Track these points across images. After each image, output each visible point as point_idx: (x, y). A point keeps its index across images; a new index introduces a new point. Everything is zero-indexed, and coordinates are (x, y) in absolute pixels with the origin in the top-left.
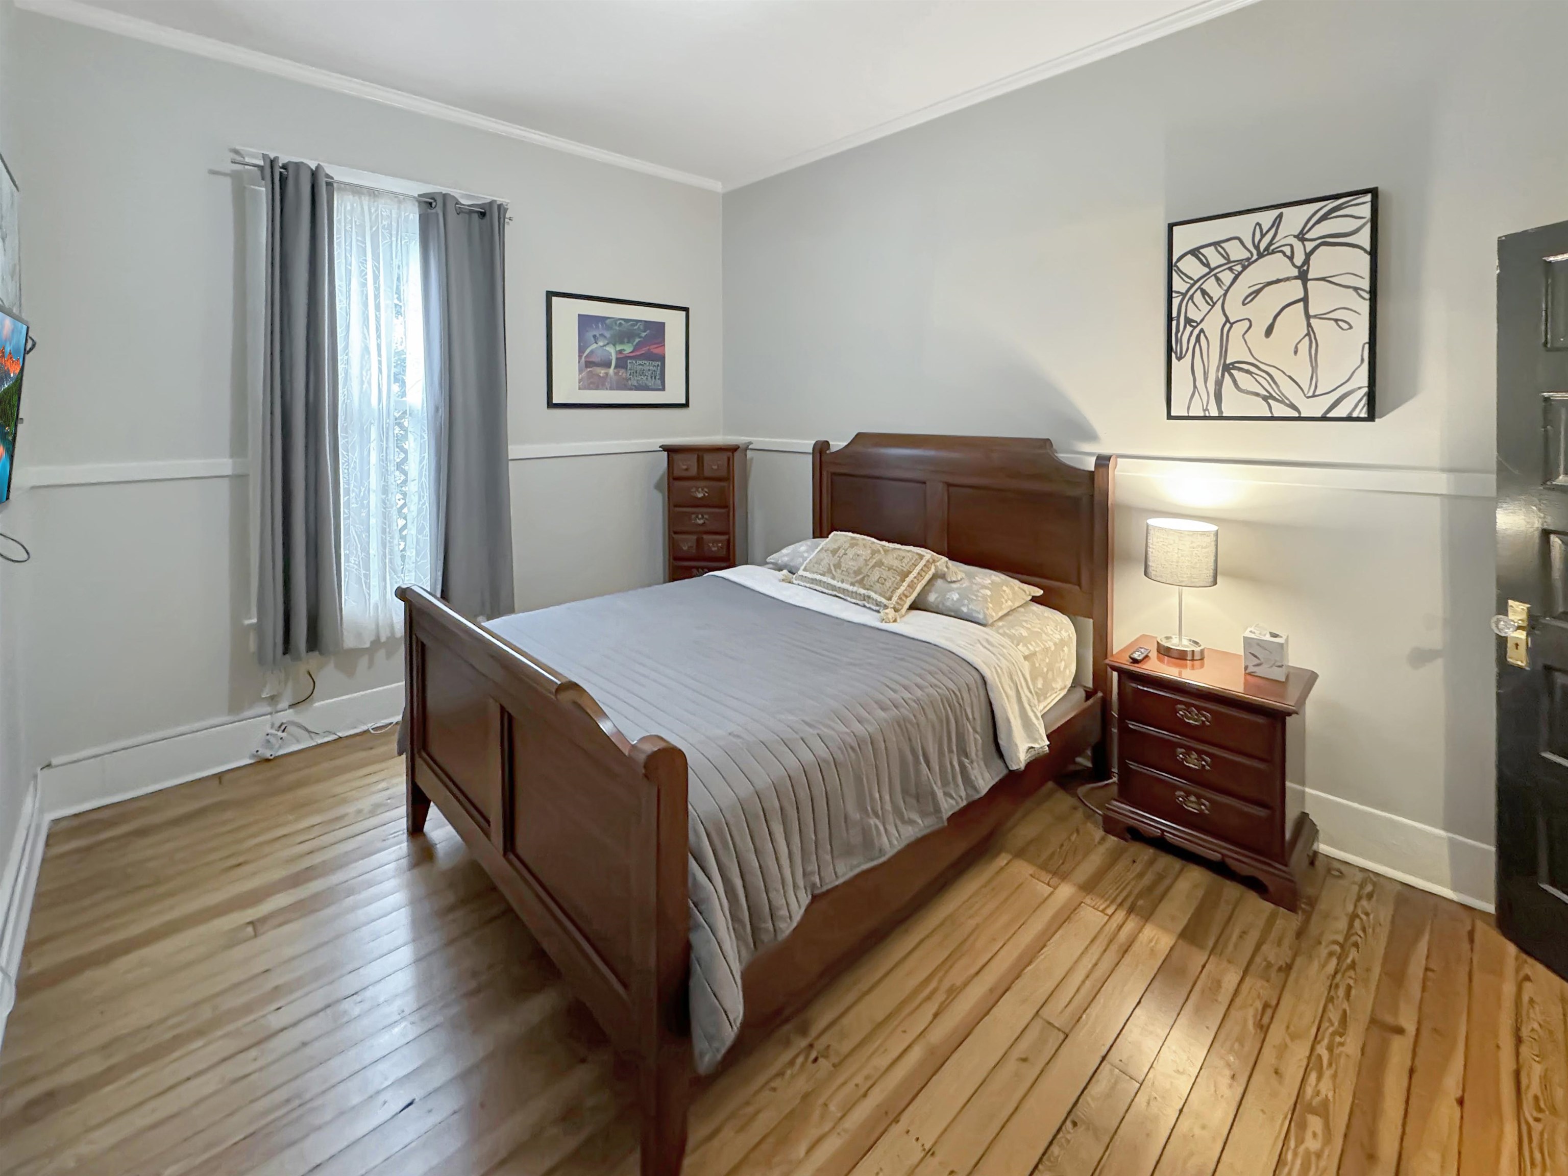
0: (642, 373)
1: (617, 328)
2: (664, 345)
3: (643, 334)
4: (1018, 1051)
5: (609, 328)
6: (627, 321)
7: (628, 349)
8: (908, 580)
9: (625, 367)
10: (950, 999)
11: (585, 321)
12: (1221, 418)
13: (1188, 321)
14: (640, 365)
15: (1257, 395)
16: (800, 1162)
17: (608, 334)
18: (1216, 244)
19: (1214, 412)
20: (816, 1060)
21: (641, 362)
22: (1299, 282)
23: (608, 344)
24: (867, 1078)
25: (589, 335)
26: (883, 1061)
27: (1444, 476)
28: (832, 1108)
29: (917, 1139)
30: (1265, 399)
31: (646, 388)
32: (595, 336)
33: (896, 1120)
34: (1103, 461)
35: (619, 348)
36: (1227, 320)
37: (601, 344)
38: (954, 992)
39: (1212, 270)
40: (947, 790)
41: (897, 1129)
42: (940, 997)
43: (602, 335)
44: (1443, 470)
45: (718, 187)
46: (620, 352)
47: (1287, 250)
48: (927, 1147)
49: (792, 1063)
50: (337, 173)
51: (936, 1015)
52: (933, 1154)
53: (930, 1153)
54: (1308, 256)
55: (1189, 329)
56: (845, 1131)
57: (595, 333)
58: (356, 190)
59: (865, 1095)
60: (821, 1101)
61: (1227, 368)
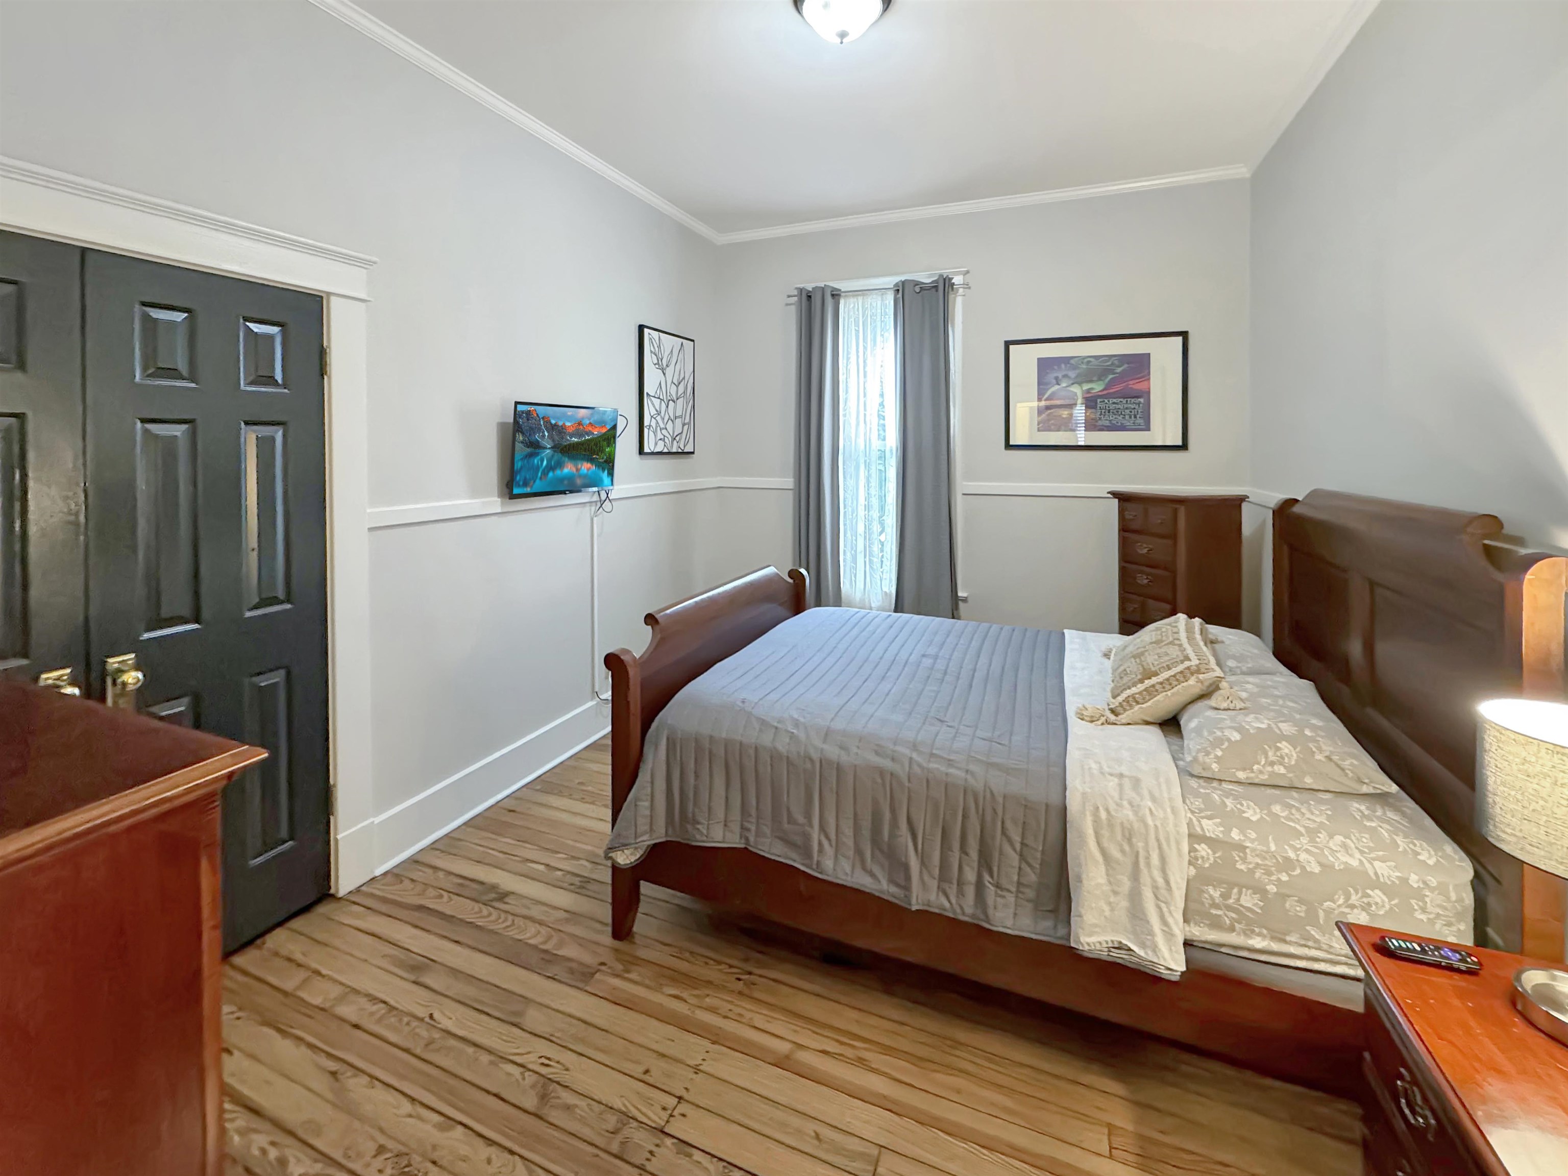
0: (1117, 412)
1: (1084, 367)
2: (1149, 379)
3: (1119, 370)
4: (826, 1132)
5: (1074, 368)
6: (1096, 357)
7: (1097, 387)
8: (1148, 683)
9: (1095, 407)
10: (852, 1062)
11: (1044, 365)
14: (1114, 403)
16: (663, 993)
17: (1072, 374)
20: (739, 979)
21: (1115, 400)
23: (1073, 384)
24: (740, 1015)
25: (1051, 377)
26: (759, 1021)
28: (707, 1000)
29: (704, 1060)
31: (1123, 428)
32: (1057, 378)
33: (714, 1043)
35: (1086, 387)
37: (1064, 385)
38: (861, 1062)
40: (946, 886)
41: (706, 1044)
42: (849, 1052)
43: (1065, 376)
45: (1242, 171)
46: (1088, 391)
48: (701, 1068)
49: (731, 966)
50: (842, 286)
51: (824, 1052)
52: (696, 1073)
53: (697, 1070)
56: (693, 1012)
57: (1056, 375)
58: (856, 293)
59: (725, 1017)
60: (707, 992)
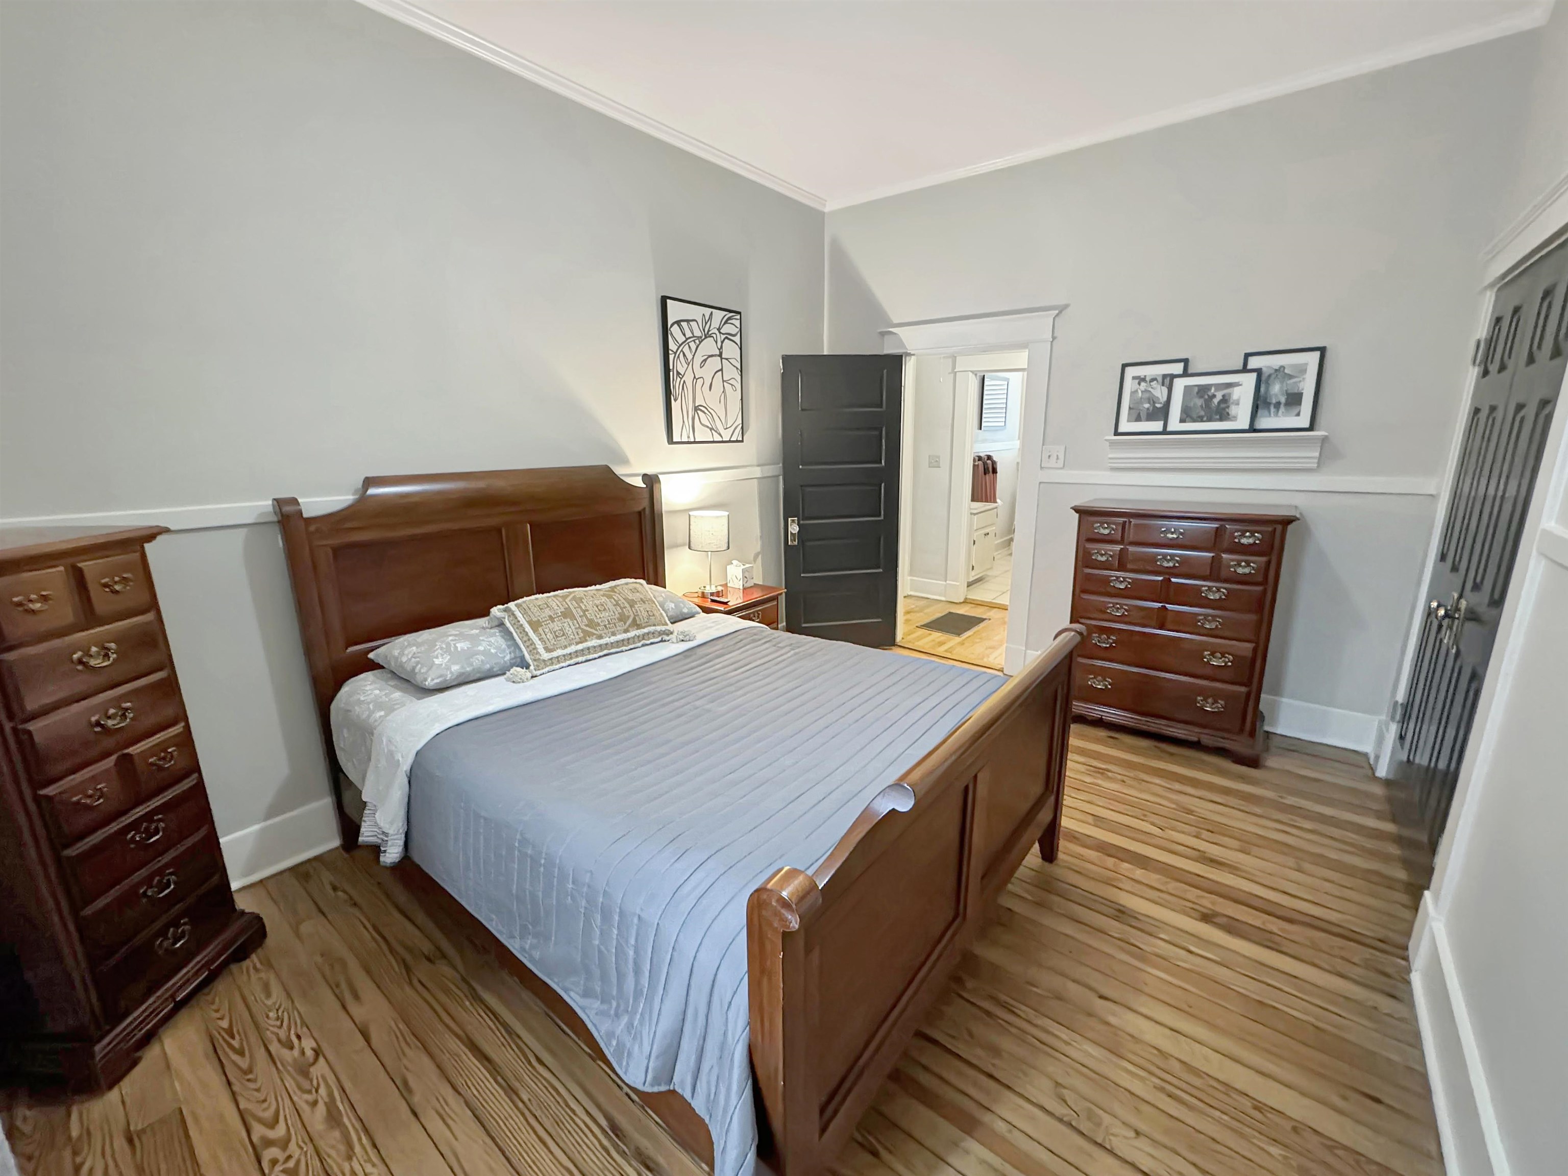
12: (695, 442)
13: (678, 373)
15: (708, 427)
18: (688, 321)
19: (692, 440)
22: (719, 358)
27: (759, 468)
30: (711, 429)
34: (651, 481)
36: (695, 377)
39: (687, 339)
44: (758, 466)
47: (714, 336)
54: (722, 342)
55: (679, 379)
61: (696, 409)
